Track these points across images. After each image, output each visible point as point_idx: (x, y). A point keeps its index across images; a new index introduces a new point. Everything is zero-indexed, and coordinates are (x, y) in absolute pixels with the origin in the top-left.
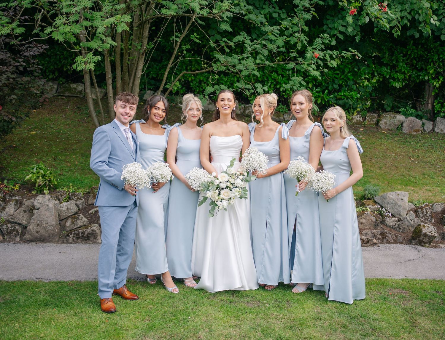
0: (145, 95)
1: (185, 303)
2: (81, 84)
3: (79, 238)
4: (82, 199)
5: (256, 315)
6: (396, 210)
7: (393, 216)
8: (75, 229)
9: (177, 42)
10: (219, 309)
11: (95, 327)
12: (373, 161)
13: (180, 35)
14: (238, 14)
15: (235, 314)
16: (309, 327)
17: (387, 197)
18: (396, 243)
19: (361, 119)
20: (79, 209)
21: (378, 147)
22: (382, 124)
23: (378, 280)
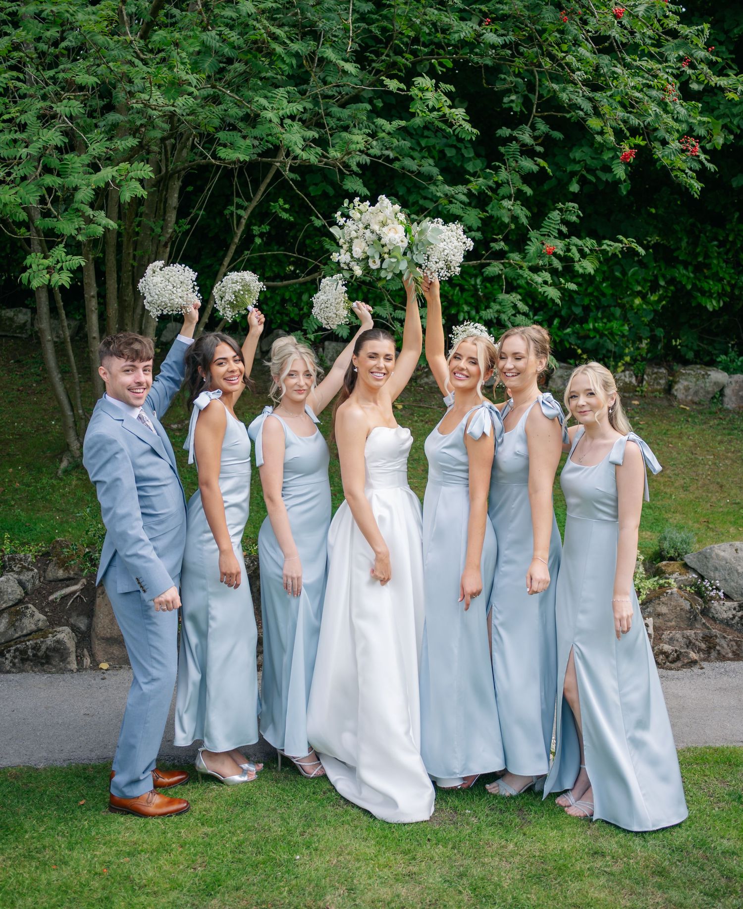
0: (164, 332)
1: (283, 819)
2: (24, 310)
3: (27, 659)
4: (32, 570)
5: (453, 848)
6: (732, 584)
7: (727, 597)
8: (18, 640)
9: (239, 217)
10: (365, 834)
11: (78, 888)
12: (668, 472)
13: (246, 204)
14: (379, 158)
15: (405, 846)
16: (579, 876)
17: (713, 555)
18: (738, 660)
19: (634, 380)
20: (26, 593)
21: (675, 441)
22: (679, 390)
23: (716, 750)
